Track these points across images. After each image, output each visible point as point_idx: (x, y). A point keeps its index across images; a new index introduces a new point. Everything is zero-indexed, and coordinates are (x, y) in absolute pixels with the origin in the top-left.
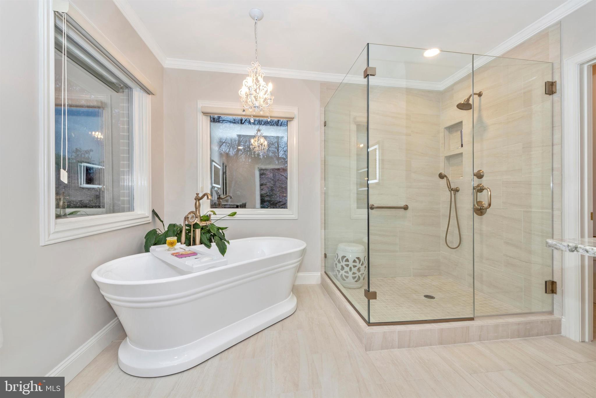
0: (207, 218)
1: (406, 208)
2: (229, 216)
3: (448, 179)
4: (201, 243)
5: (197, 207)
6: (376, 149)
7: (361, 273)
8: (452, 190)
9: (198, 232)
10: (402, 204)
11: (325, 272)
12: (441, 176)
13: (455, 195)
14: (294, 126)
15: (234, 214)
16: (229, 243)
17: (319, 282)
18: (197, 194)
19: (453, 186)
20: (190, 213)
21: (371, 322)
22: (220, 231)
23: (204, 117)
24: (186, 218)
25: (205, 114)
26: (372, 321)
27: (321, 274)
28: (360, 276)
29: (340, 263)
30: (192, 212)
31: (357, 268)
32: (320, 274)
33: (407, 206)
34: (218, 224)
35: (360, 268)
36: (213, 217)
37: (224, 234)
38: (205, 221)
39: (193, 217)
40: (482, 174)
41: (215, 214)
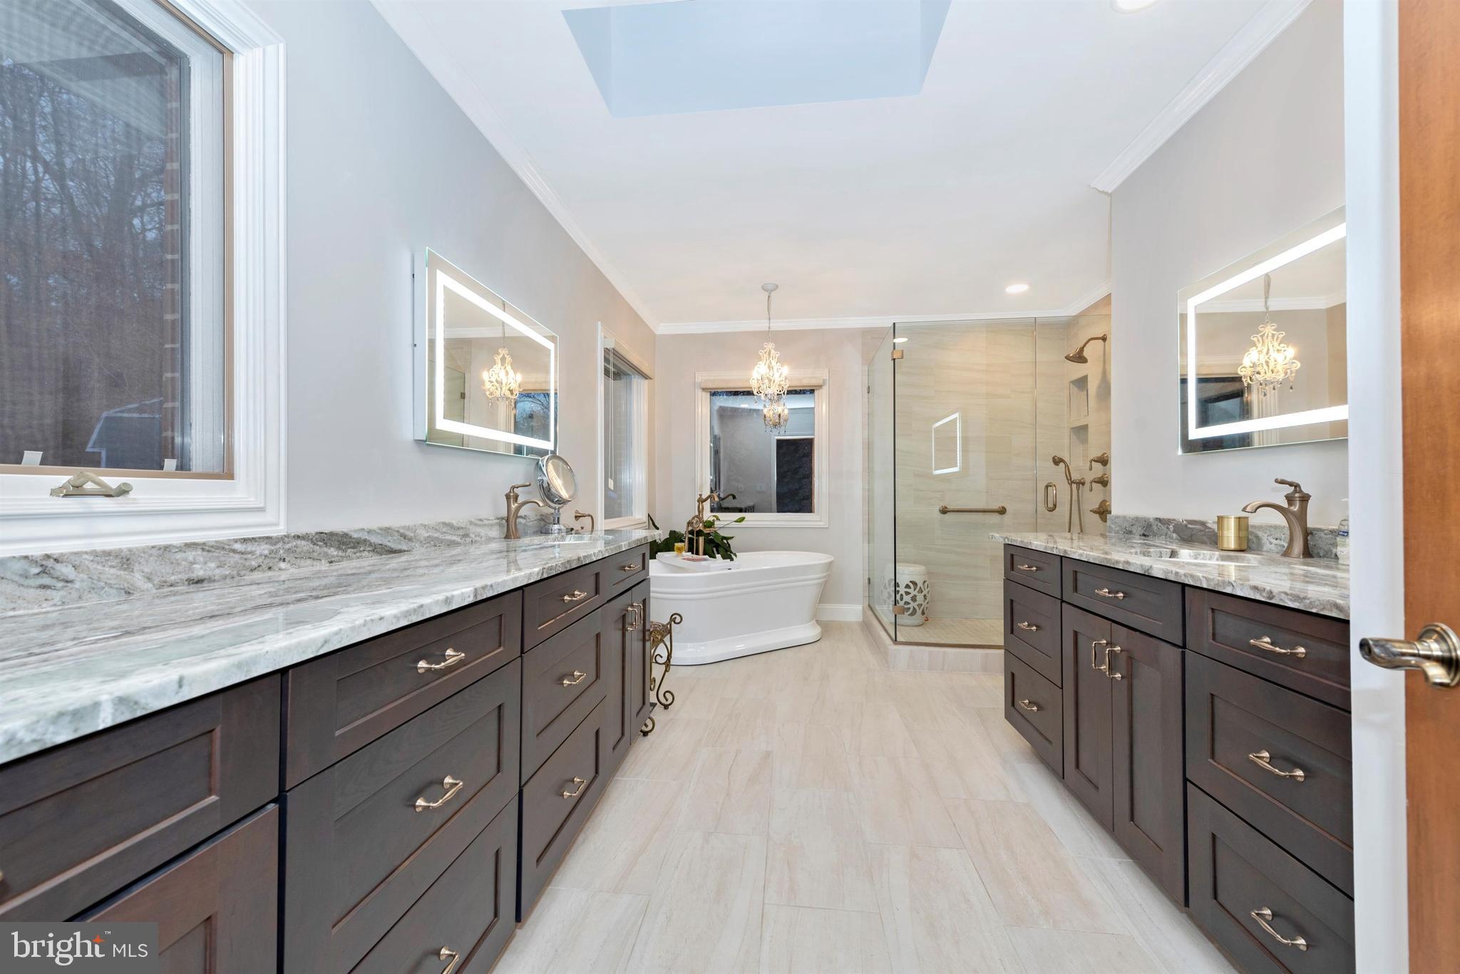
0: (710, 524)
1: (1002, 511)
2: (735, 521)
3: (1067, 466)
4: (705, 554)
5: (700, 511)
6: (956, 418)
7: (917, 603)
8: (1073, 482)
9: (701, 539)
10: (996, 506)
11: (869, 605)
12: (1057, 461)
13: (1078, 490)
14: (821, 394)
15: (742, 520)
16: (736, 556)
17: (861, 620)
18: (701, 495)
19: (1075, 476)
20: (693, 518)
21: (898, 640)
22: (725, 541)
23: (704, 393)
24: (690, 523)
25: (704, 389)
26: (900, 639)
27: (863, 609)
28: (916, 607)
29: (886, 589)
30: (696, 516)
31: (911, 595)
32: (861, 608)
33: (1004, 508)
34: (722, 533)
35: (915, 596)
36: (717, 524)
37: (729, 545)
38: (708, 527)
39: (697, 522)
40: (1106, 458)
41: (718, 519)
